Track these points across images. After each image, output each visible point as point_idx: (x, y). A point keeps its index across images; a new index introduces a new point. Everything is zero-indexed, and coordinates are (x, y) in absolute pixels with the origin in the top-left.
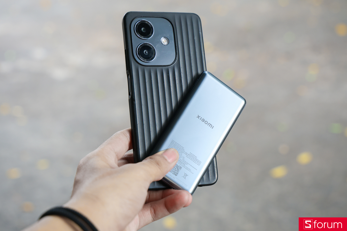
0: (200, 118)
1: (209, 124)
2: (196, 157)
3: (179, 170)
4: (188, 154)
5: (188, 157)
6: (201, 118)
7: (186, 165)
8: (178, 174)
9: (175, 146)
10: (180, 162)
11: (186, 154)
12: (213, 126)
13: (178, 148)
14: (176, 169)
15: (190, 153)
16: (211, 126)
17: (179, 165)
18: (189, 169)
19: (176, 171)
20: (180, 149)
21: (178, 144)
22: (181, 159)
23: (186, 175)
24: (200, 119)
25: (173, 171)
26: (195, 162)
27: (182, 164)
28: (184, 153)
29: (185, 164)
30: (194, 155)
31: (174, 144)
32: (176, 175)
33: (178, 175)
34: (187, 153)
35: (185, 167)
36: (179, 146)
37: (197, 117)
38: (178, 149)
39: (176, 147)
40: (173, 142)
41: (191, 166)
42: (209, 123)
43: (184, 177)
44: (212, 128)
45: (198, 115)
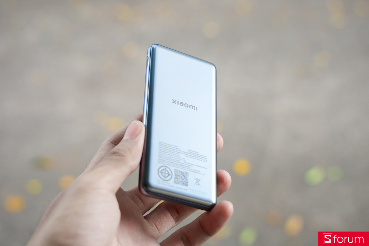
0: (176, 102)
1: (191, 107)
2: (198, 153)
3: (187, 177)
4: (187, 153)
5: (188, 156)
6: (178, 102)
7: (191, 168)
8: (187, 183)
9: (167, 148)
10: (182, 166)
11: (185, 154)
12: (197, 108)
13: (171, 149)
14: (183, 177)
15: (188, 150)
16: (193, 107)
17: (183, 171)
18: (198, 171)
19: (183, 180)
20: (174, 149)
21: (168, 144)
22: (182, 161)
23: (198, 181)
24: (178, 104)
25: (181, 182)
26: (199, 159)
27: (186, 168)
28: (181, 153)
29: (189, 166)
30: (194, 151)
31: (164, 146)
32: (187, 185)
33: (189, 184)
34: (184, 152)
35: (192, 170)
36: (171, 146)
37: (173, 103)
38: (172, 151)
39: (169, 149)
40: (161, 144)
41: (198, 166)
42: (190, 105)
43: (197, 183)
44: (197, 110)
45: (173, 100)
